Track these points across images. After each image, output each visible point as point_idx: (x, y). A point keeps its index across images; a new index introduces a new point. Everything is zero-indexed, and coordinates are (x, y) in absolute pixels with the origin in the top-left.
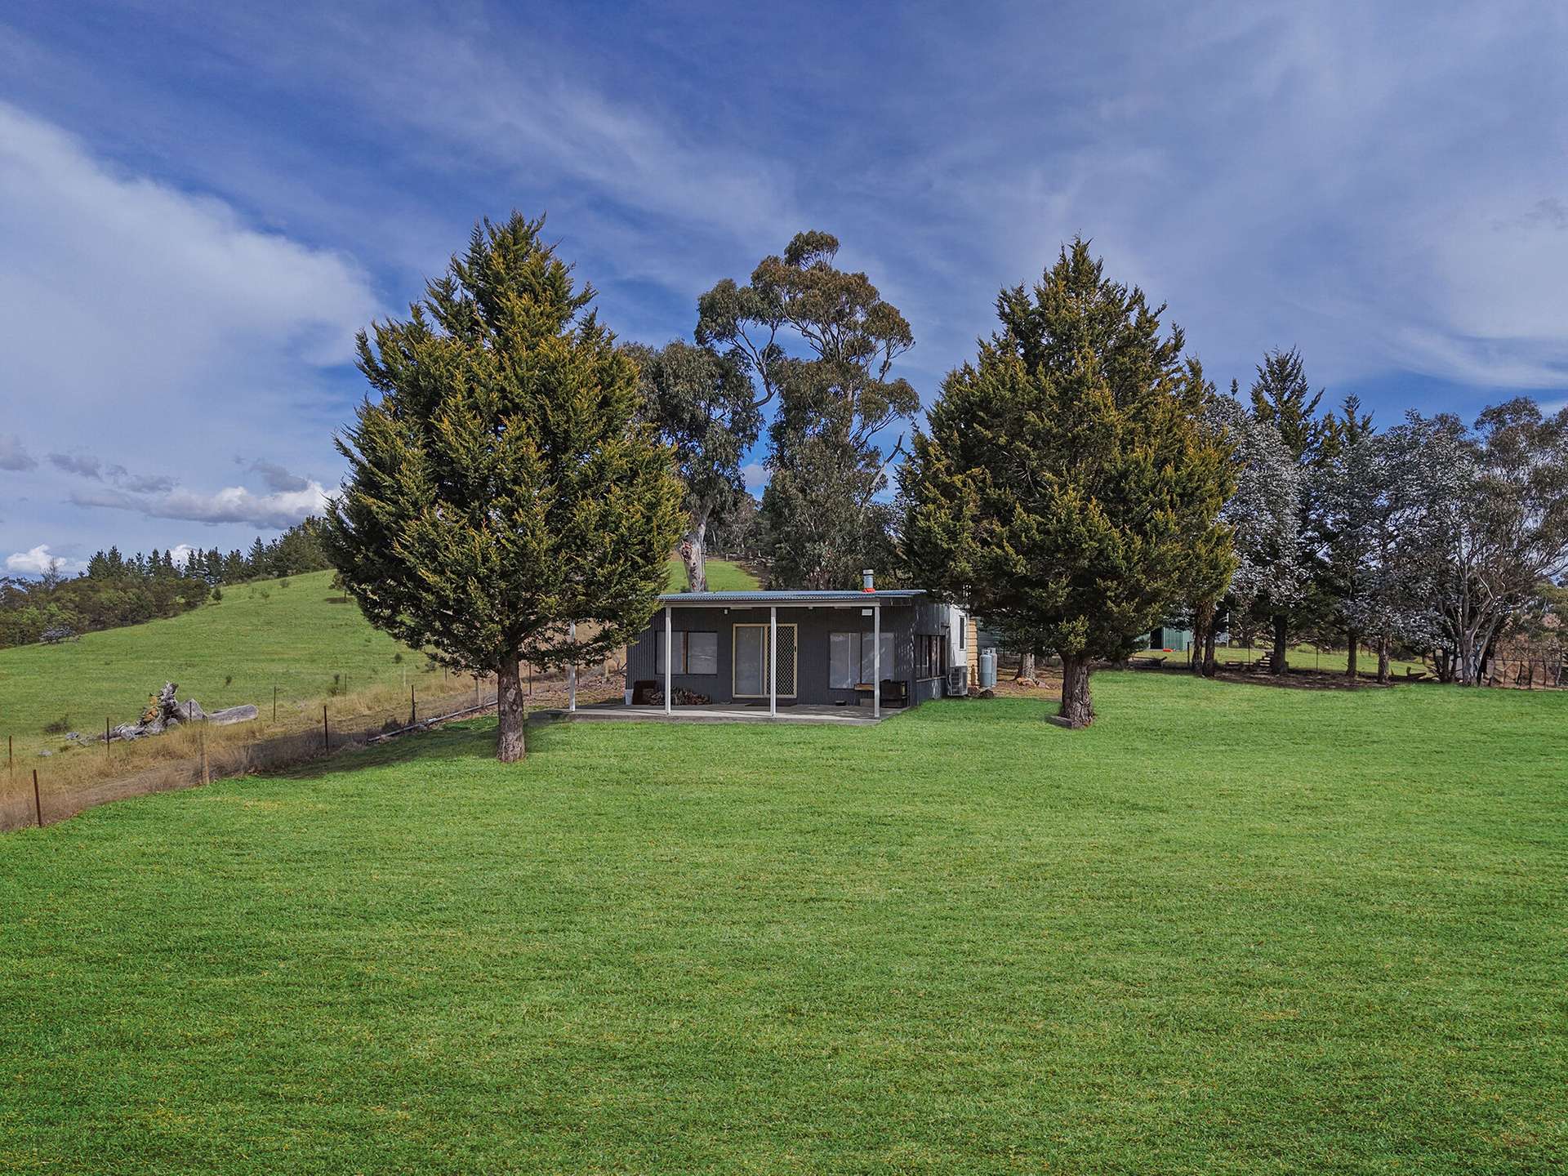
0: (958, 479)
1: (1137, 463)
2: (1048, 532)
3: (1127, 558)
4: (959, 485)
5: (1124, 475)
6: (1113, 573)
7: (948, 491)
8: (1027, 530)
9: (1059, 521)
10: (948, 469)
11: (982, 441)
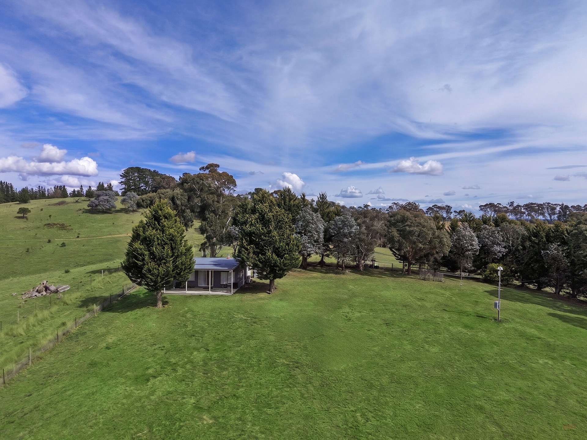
0: (248, 247)
1: (282, 246)
2: (265, 259)
3: (280, 264)
4: (249, 248)
5: (279, 248)
6: (277, 266)
7: (247, 249)
8: (262, 259)
9: (268, 257)
10: (247, 245)
11: (254, 240)
